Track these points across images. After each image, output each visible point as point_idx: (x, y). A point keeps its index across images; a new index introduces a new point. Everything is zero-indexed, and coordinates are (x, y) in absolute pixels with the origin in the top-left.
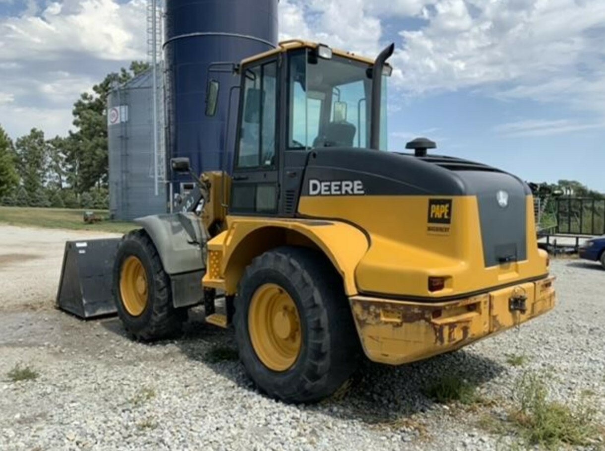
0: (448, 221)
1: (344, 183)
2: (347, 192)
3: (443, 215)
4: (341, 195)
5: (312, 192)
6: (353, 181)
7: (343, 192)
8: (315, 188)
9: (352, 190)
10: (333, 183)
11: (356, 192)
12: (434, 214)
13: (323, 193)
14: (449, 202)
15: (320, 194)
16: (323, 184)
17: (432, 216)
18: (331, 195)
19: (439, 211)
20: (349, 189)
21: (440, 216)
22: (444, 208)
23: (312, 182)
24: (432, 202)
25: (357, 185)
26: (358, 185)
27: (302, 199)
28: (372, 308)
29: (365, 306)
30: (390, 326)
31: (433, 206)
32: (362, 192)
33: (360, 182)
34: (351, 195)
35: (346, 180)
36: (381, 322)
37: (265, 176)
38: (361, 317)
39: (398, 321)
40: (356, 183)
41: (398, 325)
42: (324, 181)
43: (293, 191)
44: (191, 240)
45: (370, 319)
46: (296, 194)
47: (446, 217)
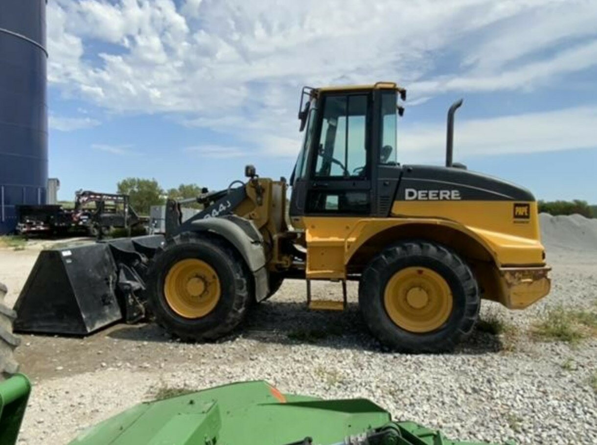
0: (528, 217)
1: (441, 192)
2: (444, 199)
3: (524, 213)
4: (439, 200)
5: (407, 197)
6: (450, 191)
7: (441, 198)
8: (411, 194)
9: (450, 196)
10: (431, 192)
11: (453, 197)
12: (518, 213)
13: (420, 198)
14: (528, 205)
15: (417, 199)
16: (420, 192)
17: (516, 213)
18: (428, 200)
19: (521, 211)
20: (447, 197)
21: (522, 214)
22: (525, 209)
23: (407, 191)
24: (516, 205)
25: (454, 194)
26: (456, 193)
27: (396, 203)
28: (517, 275)
29: (512, 273)
30: (526, 284)
31: (517, 208)
32: (459, 198)
33: (457, 191)
34: (448, 200)
35: (444, 189)
36: (522, 283)
37: (354, 184)
38: (510, 281)
39: (529, 280)
40: (453, 192)
41: (530, 283)
42: (420, 190)
43: (388, 197)
44: (253, 241)
45: (515, 282)
46: (391, 199)
47: (526, 214)
